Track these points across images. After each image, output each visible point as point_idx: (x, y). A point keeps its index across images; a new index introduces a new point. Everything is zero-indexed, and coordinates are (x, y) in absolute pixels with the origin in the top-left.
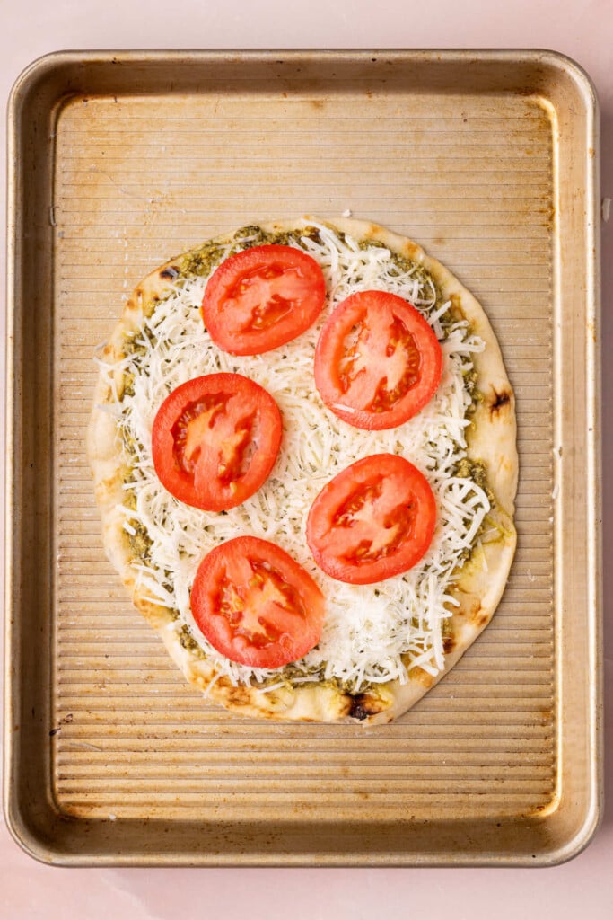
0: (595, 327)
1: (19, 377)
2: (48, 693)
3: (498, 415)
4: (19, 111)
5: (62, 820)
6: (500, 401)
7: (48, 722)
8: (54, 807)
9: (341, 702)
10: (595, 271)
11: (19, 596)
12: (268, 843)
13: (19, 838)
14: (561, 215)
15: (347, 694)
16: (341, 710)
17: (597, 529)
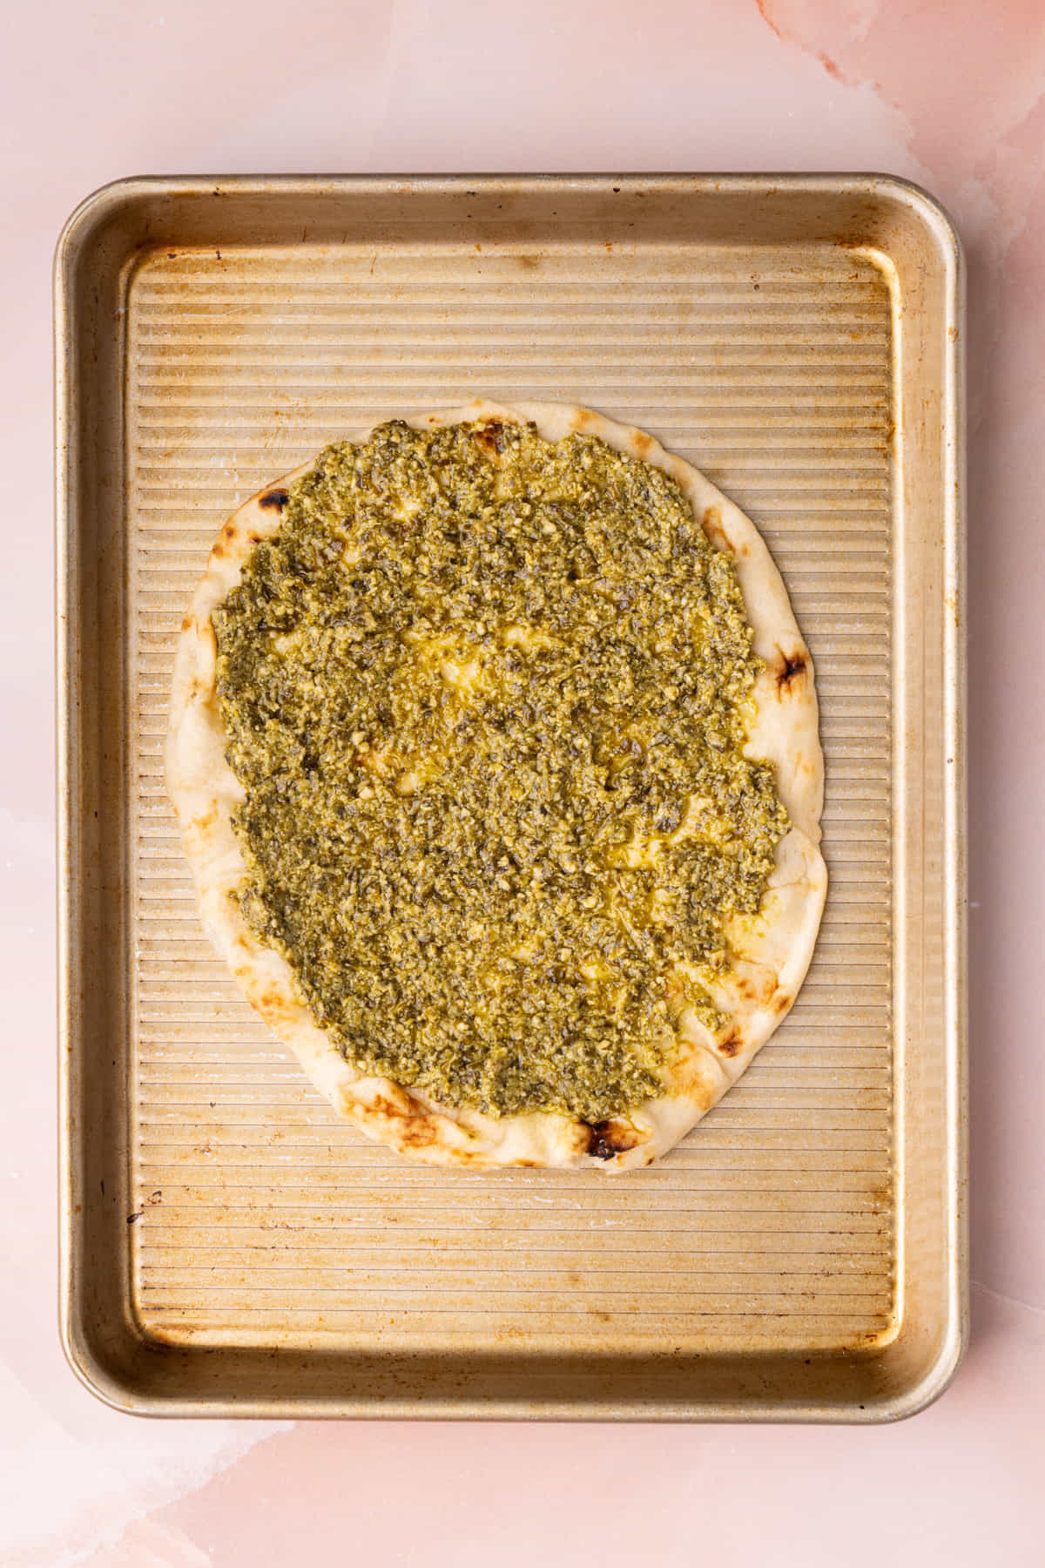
0: (957, 603)
1: (74, 677)
2: (123, 1159)
3: (789, 690)
4: (72, 269)
5: (147, 1349)
6: (791, 669)
7: (125, 1202)
8: (135, 1331)
9: (574, 1133)
10: (958, 516)
11: (79, 1011)
12: (459, 1384)
13: (84, 1374)
14: (906, 433)
15: (583, 1121)
16: (576, 1146)
17: (959, 913)
